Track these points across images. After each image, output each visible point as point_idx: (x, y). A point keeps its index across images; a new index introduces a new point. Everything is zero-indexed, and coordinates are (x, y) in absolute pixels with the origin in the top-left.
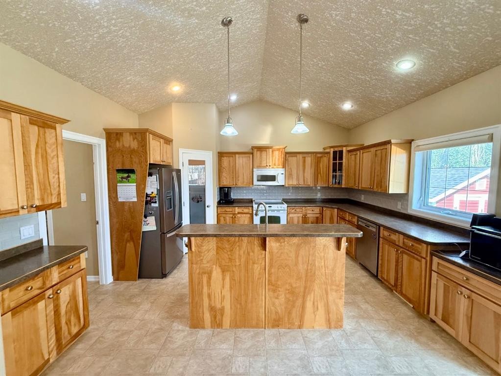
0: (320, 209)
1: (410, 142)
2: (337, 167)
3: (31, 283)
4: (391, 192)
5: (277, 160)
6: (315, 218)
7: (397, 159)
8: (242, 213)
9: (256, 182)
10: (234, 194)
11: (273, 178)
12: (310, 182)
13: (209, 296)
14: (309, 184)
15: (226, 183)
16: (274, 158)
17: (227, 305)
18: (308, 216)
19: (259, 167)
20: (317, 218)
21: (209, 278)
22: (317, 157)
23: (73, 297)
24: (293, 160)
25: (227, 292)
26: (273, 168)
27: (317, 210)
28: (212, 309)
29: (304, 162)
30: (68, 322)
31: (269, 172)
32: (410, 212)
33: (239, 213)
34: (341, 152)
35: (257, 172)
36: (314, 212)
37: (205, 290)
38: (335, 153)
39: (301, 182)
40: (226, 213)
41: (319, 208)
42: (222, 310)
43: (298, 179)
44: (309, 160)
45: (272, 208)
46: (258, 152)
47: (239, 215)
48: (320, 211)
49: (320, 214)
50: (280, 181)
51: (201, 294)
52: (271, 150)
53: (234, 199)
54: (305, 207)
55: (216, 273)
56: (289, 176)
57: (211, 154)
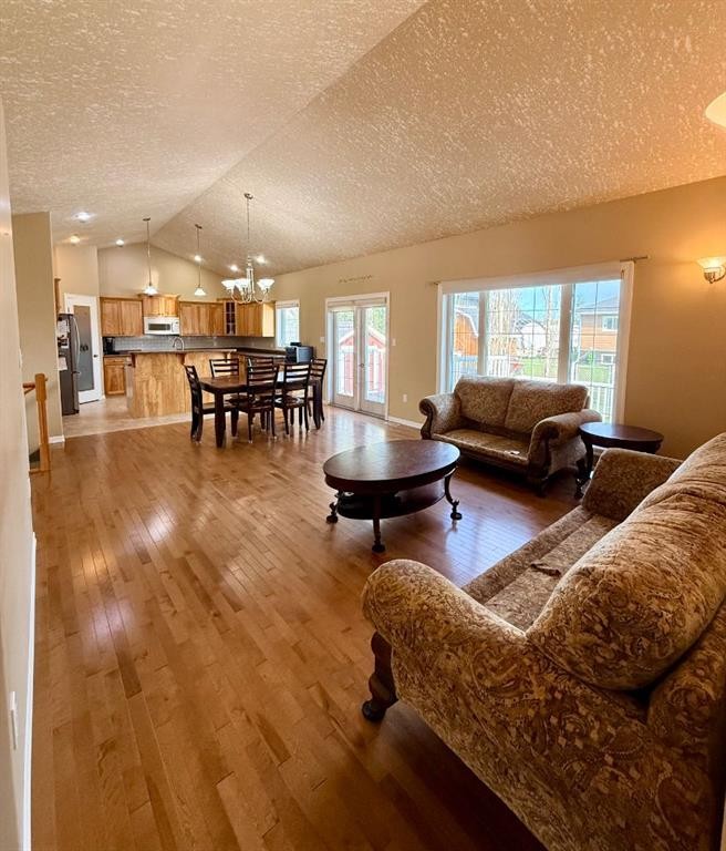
1: (274, 302)
2: (231, 319)
4: (264, 335)
5: (170, 308)
7: (267, 313)
9: (147, 331)
11: (167, 327)
12: (206, 332)
13: (148, 396)
15: (110, 332)
16: (167, 306)
17: (160, 401)
19: (151, 315)
21: (147, 385)
22: (212, 307)
24: (187, 310)
25: (159, 393)
26: (165, 316)
28: (150, 404)
29: (199, 312)
31: (162, 321)
32: (277, 349)
34: (233, 304)
35: (148, 321)
37: (145, 392)
38: (228, 304)
39: (197, 332)
40: (115, 363)
42: (157, 404)
44: (203, 310)
46: (149, 300)
50: (175, 330)
51: (141, 395)
52: (163, 299)
55: (152, 382)
56: (184, 325)
57: (94, 299)
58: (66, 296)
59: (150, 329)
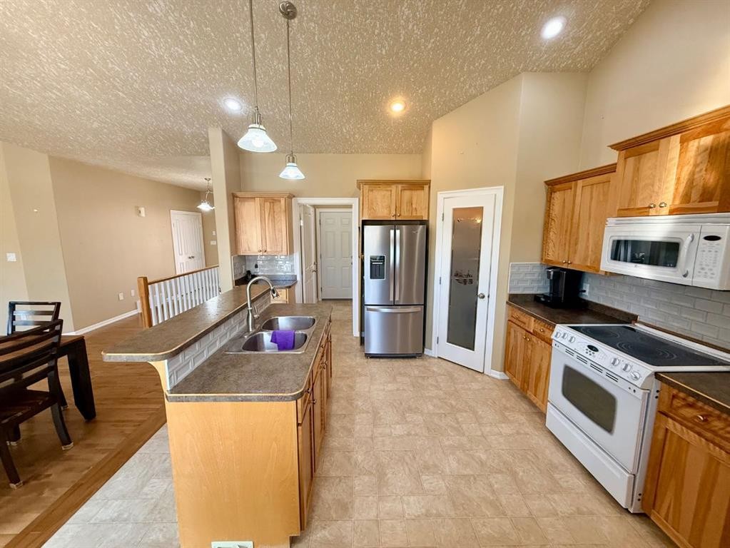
10: (592, 288)
19: (628, 211)
26: (674, 213)
35: (618, 229)
40: (517, 322)
46: (631, 160)
47: (534, 338)
57: (499, 191)
58: (441, 196)
59: (615, 256)
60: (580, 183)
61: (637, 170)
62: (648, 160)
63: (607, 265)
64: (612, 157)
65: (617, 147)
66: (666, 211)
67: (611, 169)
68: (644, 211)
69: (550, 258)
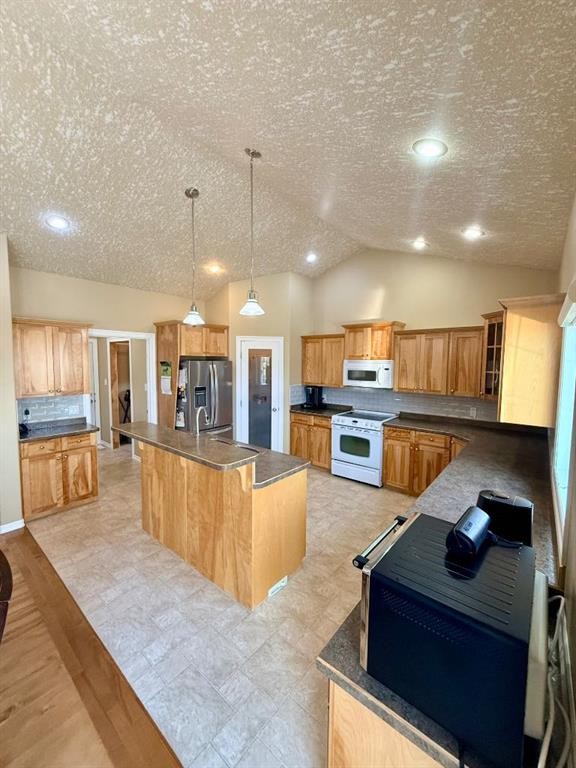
0: (445, 439)
2: (493, 361)
3: (44, 444)
5: (379, 345)
6: (436, 455)
8: (319, 426)
10: (328, 396)
11: (371, 376)
12: (439, 386)
13: (151, 500)
14: (439, 389)
15: (313, 380)
16: (375, 342)
18: (421, 447)
19: (353, 357)
20: (439, 455)
21: (152, 482)
23: (82, 465)
24: (408, 345)
25: (161, 502)
26: (372, 359)
27: (440, 441)
28: (153, 516)
29: (430, 347)
30: (76, 483)
31: (367, 365)
33: (315, 425)
34: (499, 326)
35: (348, 365)
36: (433, 444)
37: (150, 494)
38: (491, 327)
39: (423, 385)
41: (443, 437)
42: (159, 519)
43: (417, 380)
44: (439, 344)
45: (357, 425)
46: (352, 334)
47: (315, 428)
48: (446, 443)
49: (445, 448)
50: (383, 381)
51: (148, 496)
52: (370, 329)
53: (326, 405)
54: (416, 430)
56: (401, 372)
57: (281, 340)
58: (239, 339)
59: (350, 378)
60: (325, 340)
61: (355, 339)
62: (359, 335)
63: (346, 382)
64: (343, 331)
65: (346, 327)
66: (369, 358)
67: (343, 336)
68: (361, 357)
69: (309, 381)
